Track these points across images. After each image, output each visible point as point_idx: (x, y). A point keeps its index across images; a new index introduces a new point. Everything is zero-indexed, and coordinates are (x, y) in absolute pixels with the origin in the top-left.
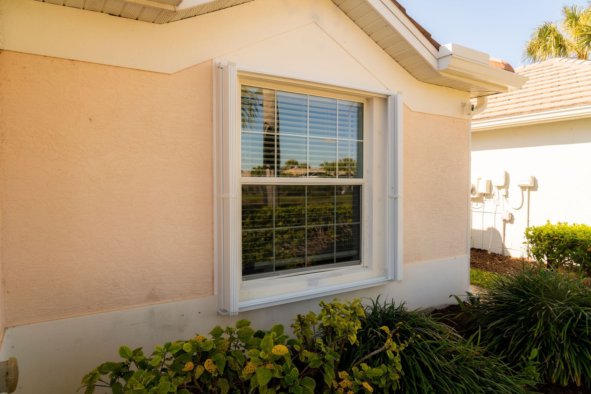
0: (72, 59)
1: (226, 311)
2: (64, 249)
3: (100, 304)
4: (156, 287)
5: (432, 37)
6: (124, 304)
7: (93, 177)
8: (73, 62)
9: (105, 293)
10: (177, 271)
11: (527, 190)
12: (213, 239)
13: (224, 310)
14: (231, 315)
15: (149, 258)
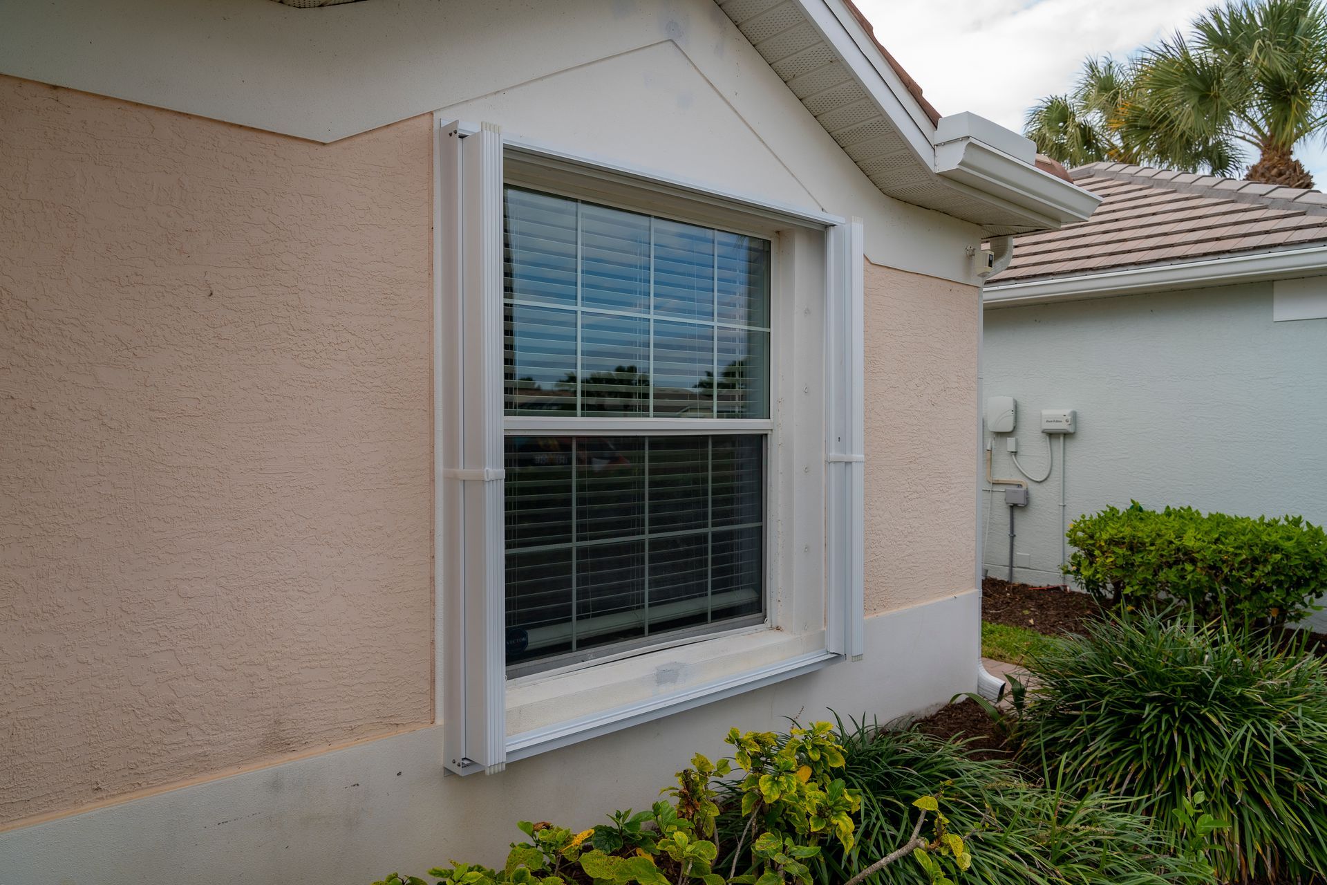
0: (54, 84)
1: (472, 763)
2: (22, 627)
3: (130, 774)
4: (285, 716)
5: (923, 95)
6: (197, 768)
7: (112, 419)
8: (54, 91)
9: (144, 743)
10: (341, 669)
11: (1062, 438)
12: (432, 579)
13: (466, 762)
14: (488, 772)
15: (268, 636)
